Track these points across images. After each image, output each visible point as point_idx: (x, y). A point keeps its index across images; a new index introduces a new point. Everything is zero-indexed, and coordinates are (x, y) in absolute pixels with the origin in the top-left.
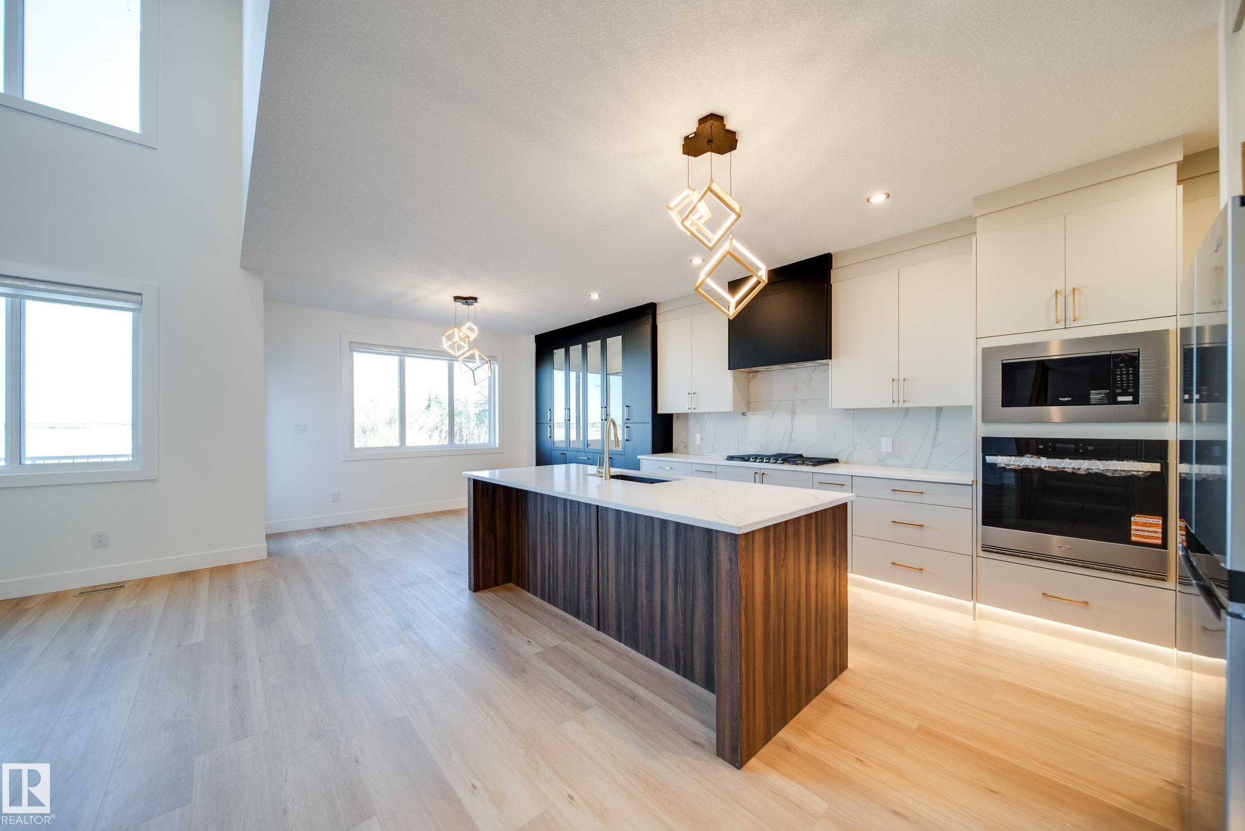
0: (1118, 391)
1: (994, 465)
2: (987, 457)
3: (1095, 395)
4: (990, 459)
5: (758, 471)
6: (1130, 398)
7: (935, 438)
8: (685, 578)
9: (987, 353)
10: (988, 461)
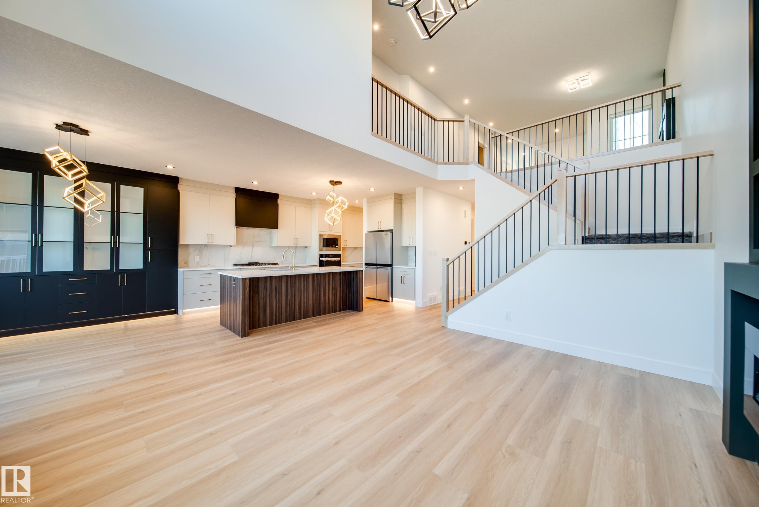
0: (336, 245)
1: (322, 260)
2: (321, 258)
3: (334, 245)
6: (337, 247)
9: (321, 235)
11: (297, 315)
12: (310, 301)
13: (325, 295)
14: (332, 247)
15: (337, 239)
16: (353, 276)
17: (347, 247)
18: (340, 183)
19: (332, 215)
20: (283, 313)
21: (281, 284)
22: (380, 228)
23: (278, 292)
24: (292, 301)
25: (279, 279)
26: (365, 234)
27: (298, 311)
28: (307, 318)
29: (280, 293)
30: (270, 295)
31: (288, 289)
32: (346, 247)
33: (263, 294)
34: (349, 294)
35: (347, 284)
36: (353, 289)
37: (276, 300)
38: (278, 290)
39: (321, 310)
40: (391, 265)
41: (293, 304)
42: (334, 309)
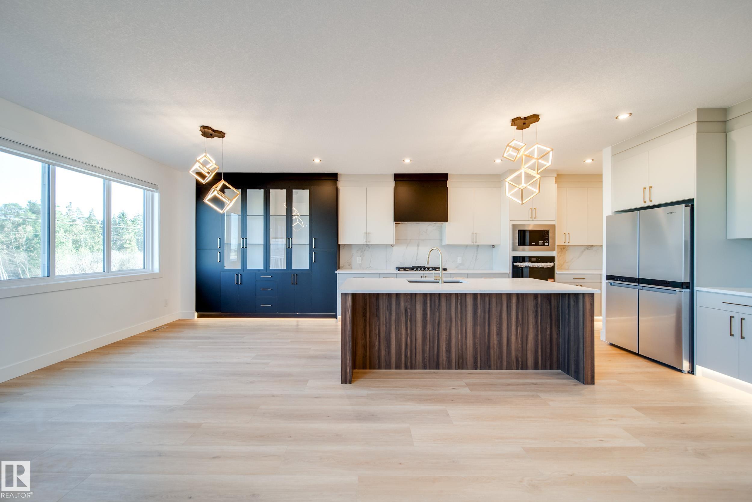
0: (545, 242)
1: (517, 266)
2: (514, 263)
3: (541, 242)
4: (515, 264)
5: (422, 275)
6: (547, 244)
7: (476, 257)
8: (523, 323)
9: (514, 226)
10: (514, 265)
11: (443, 360)
12: (468, 339)
13: (499, 333)
14: (537, 244)
15: (547, 232)
16: (567, 302)
17: (570, 244)
18: (535, 118)
19: (520, 187)
20: (418, 353)
21: (415, 306)
22: (651, 201)
23: (409, 318)
24: (434, 337)
25: (411, 298)
26: (607, 217)
27: (444, 353)
28: (462, 369)
29: (413, 320)
30: (396, 319)
31: (427, 314)
32: (567, 244)
33: (386, 319)
34: (558, 339)
35: (554, 317)
36: (567, 330)
37: (407, 330)
38: (409, 314)
39: (492, 359)
40: (689, 286)
41: (436, 341)
42: (520, 363)
